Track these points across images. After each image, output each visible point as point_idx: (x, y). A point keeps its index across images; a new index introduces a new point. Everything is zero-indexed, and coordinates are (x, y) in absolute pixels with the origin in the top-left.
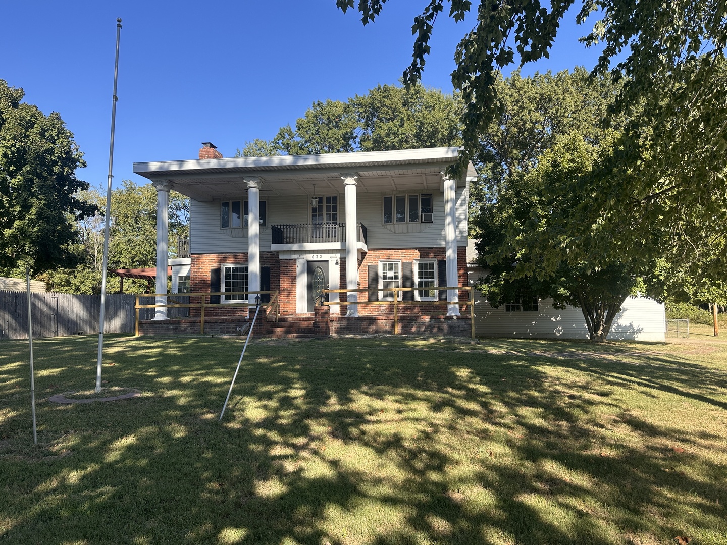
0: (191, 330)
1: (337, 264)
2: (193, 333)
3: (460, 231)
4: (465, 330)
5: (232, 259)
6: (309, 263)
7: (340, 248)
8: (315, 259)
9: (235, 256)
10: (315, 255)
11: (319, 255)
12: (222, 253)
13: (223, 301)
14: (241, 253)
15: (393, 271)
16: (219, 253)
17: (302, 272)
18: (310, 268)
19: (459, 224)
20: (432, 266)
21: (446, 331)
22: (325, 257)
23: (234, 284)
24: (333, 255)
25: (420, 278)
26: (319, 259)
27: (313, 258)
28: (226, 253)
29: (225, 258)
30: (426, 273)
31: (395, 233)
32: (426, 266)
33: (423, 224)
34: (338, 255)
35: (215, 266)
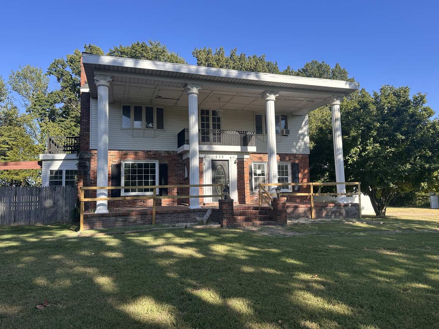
0: (142, 222)
1: (235, 163)
2: (144, 224)
3: (305, 143)
4: (355, 214)
5: (133, 156)
6: (213, 161)
7: (240, 151)
8: (218, 159)
9: (136, 153)
10: (218, 156)
11: (221, 155)
12: (123, 150)
13: (123, 193)
14: (141, 151)
15: (261, 170)
16: (119, 150)
17: (208, 168)
18: (214, 165)
19: (304, 138)
20: (287, 166)
21: (344, 215)
22: (226, 157)
23: (134, 178)
24: (232, 156)
25: (279, 175)
26: (221, 159)
27: (216, 157)
28: (126, 150)
29: (126, 154)
30: (283, 172)
31: (263, 141)
32: (283, 166)
33: (283, 136)
34: (236, 156)
35: (116, 161)
